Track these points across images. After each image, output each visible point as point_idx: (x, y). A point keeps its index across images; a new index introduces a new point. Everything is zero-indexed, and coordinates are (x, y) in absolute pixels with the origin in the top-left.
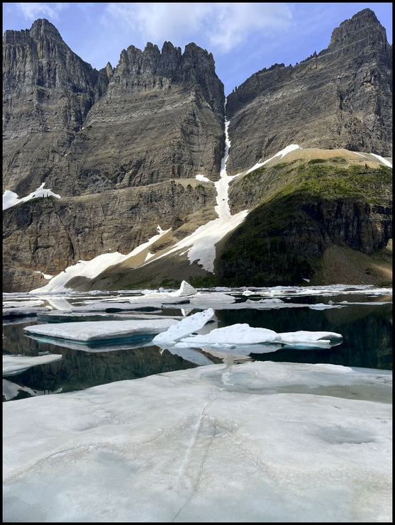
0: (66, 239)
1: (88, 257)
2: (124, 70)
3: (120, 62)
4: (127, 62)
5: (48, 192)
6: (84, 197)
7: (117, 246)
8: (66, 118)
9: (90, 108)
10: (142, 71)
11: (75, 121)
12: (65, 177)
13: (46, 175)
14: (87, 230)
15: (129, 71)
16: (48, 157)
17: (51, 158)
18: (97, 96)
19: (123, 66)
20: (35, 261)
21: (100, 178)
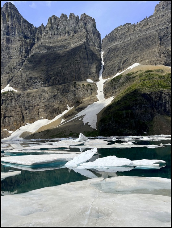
0: (20, 113)
1: (31, 122)
2: (50, 27)
3: (48, 23)
4: (51, 23)
5: (11, 89)
6: (29, 91)
7: (46, 116)
8: (21, 51)
9: (32, 46)
10: (59, 27)
11: (25, 53)
12: (19, 81)
13: (10, 80)
14: (31, 108)
15: (52, 28)
16: (11, 71)
17: (13, 72)
18: (36, 40)
19: (49, 25)
20: (4, 124)
21: (37, 81)
